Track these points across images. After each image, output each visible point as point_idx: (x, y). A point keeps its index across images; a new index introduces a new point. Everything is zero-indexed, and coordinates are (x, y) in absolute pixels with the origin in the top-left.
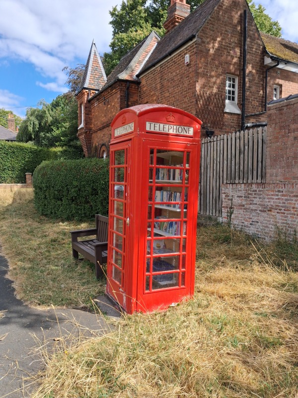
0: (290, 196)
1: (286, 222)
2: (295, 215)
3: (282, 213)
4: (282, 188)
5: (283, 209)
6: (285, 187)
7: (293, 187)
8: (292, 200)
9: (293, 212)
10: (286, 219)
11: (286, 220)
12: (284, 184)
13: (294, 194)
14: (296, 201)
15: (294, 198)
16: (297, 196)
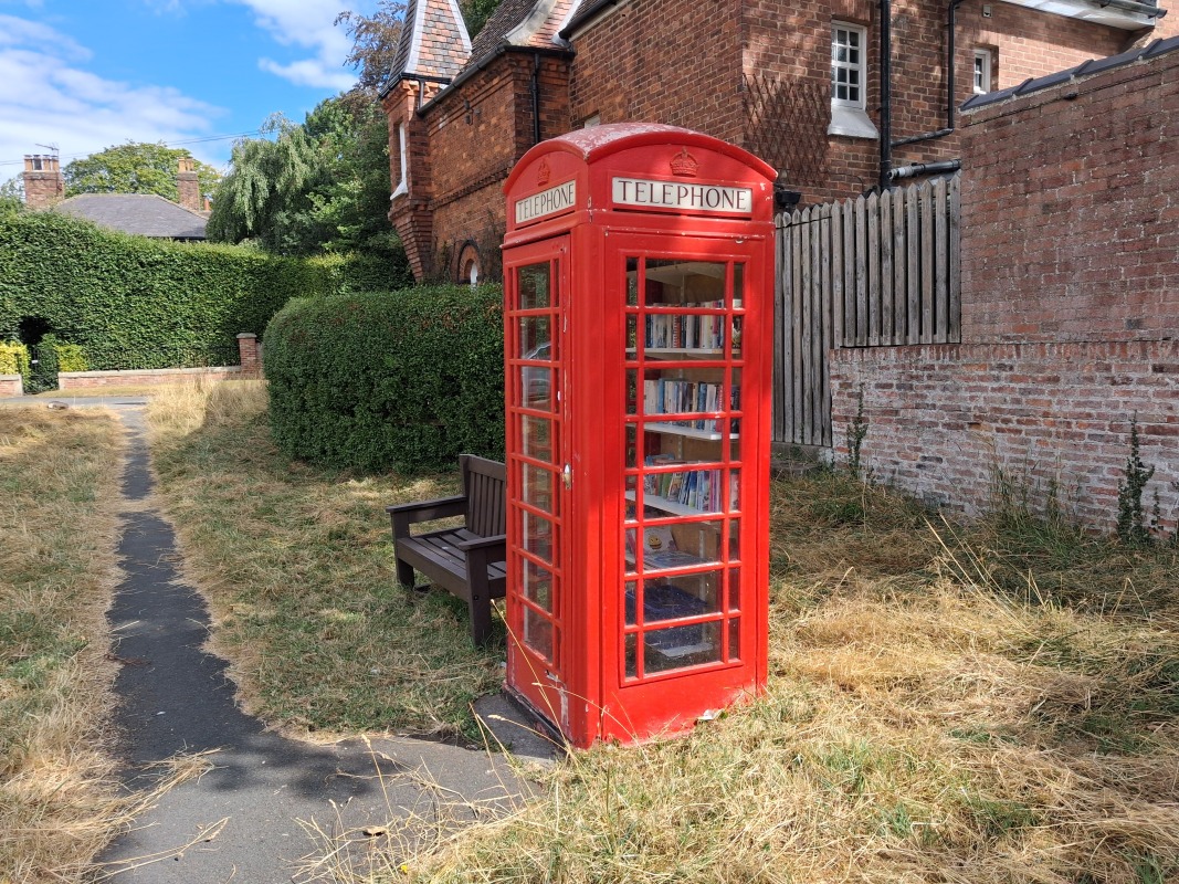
0: (1035, 380)
1: (1023, 456)
2: (1050, 434)
3: (1010, 431)
4: (1010, 356)
5: (1016, 418)
6: (1018, 354)
7: (1043, 354)
8: (1042, 392)
9: (1043, 427)
10: (1025, 447)
11: (1024, 452)
12: (1017, 346)
13: (1048, 373)
14: (1052, 393)
15: (1047, 387)
16: (1056, 380)
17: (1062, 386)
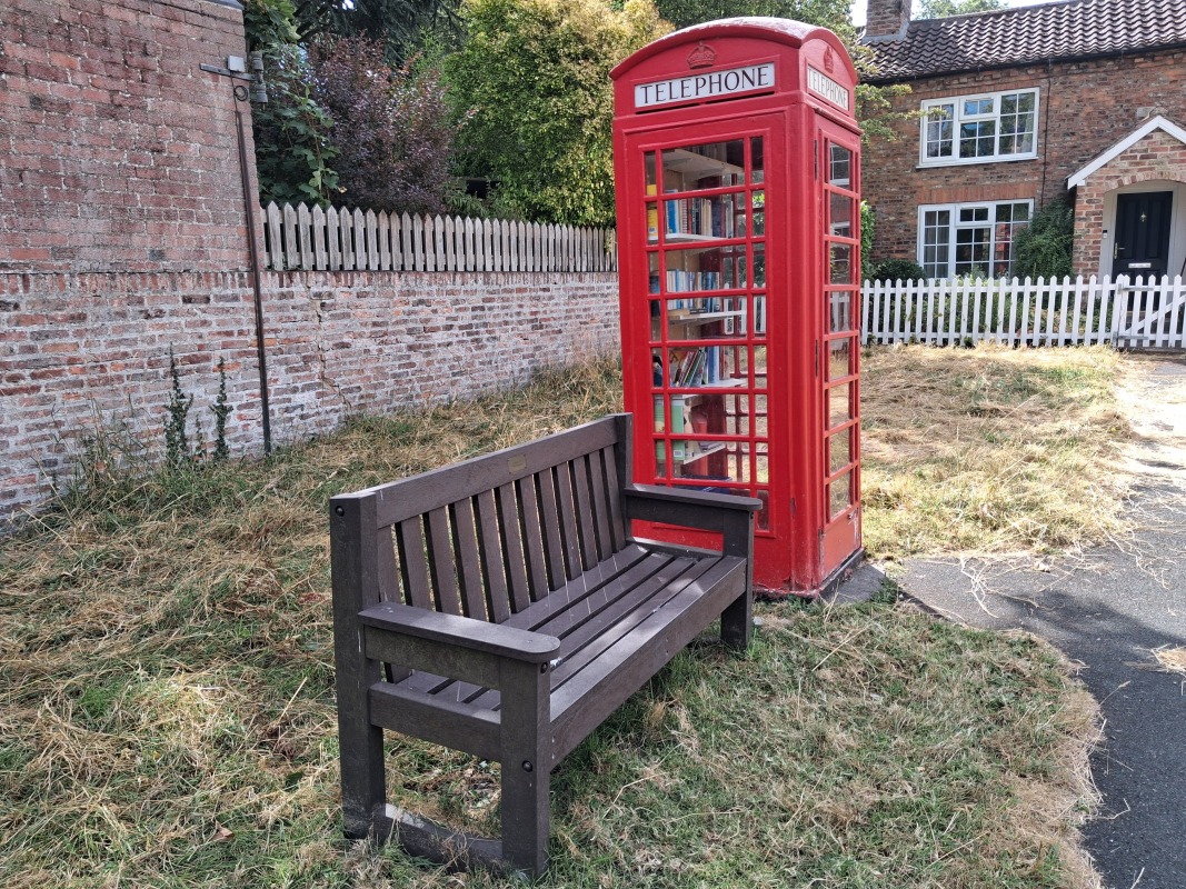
0: (52, 320)
1: (48, 419)
2: (81, 384)
3: (26, 390)
4: (14, 291)
5: (27, 372)
6: (26, 287)
7: (63, 286)
8: (65, 334)
9: (71, 377)
10: (49, 407)
11: (51, 413)
12: (24, 277)
13: (69, 311)
14: (79, 334)
15: (70, 327)
16: (82, 318)
17: (89, 324)
